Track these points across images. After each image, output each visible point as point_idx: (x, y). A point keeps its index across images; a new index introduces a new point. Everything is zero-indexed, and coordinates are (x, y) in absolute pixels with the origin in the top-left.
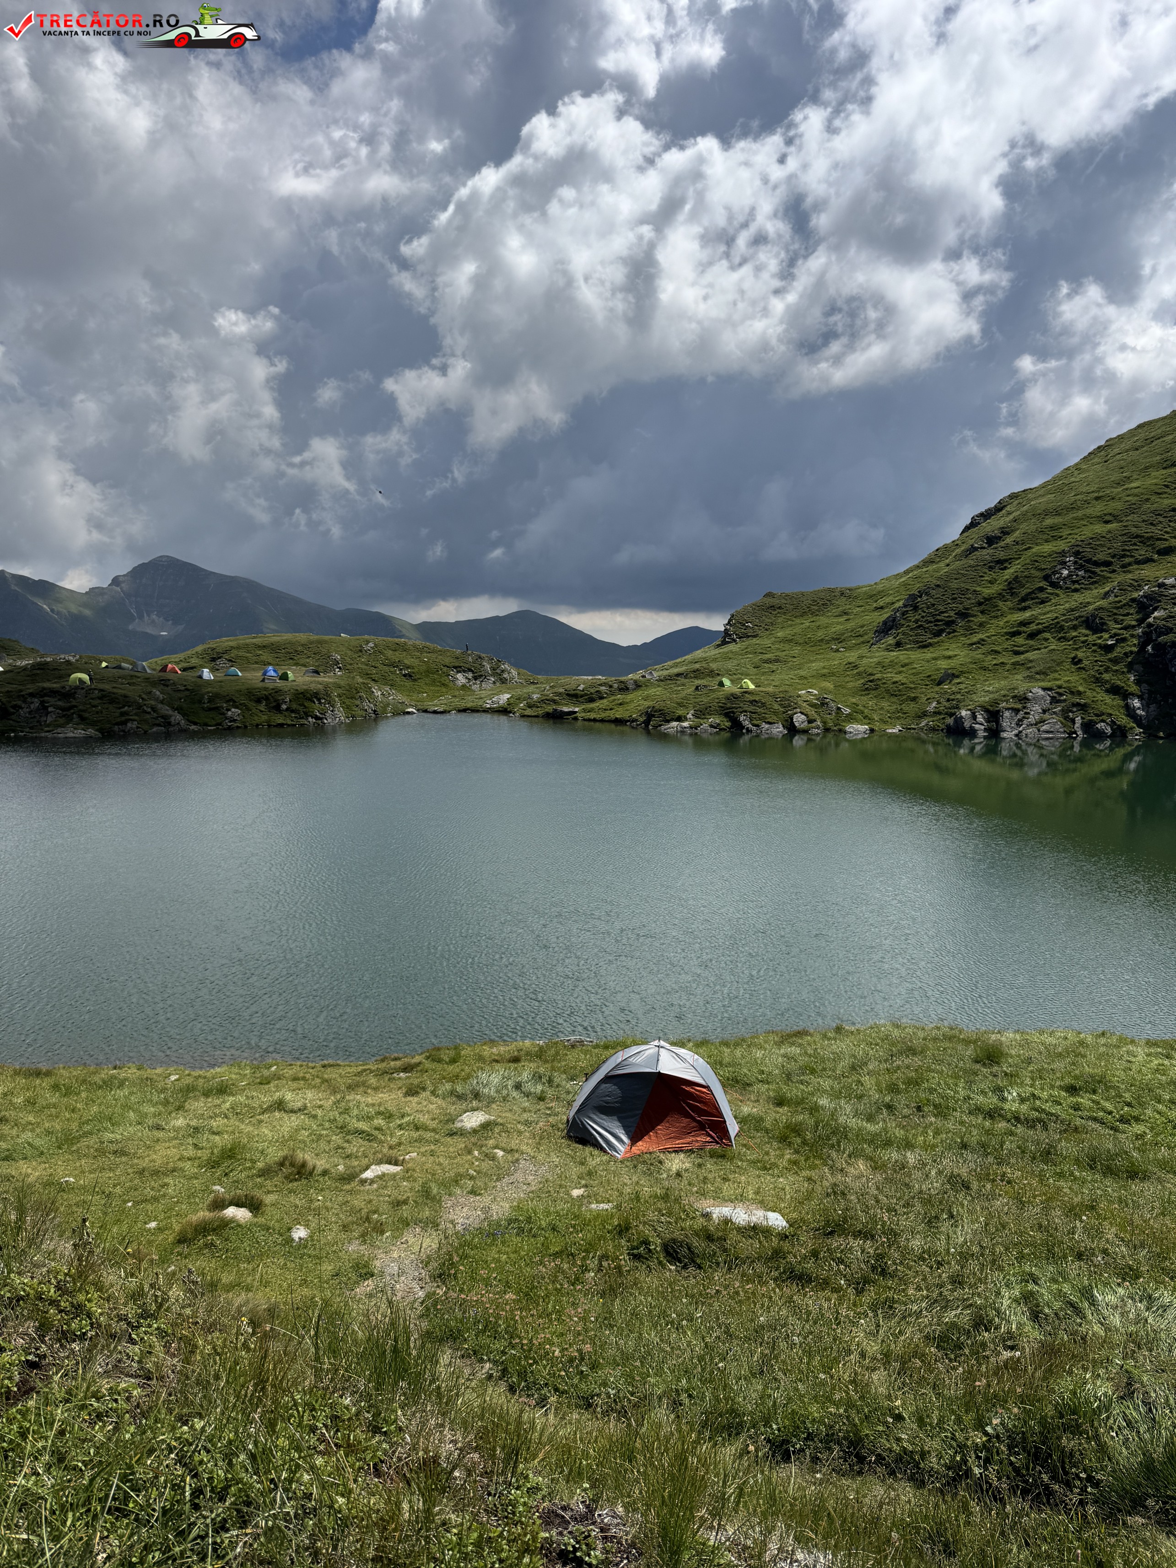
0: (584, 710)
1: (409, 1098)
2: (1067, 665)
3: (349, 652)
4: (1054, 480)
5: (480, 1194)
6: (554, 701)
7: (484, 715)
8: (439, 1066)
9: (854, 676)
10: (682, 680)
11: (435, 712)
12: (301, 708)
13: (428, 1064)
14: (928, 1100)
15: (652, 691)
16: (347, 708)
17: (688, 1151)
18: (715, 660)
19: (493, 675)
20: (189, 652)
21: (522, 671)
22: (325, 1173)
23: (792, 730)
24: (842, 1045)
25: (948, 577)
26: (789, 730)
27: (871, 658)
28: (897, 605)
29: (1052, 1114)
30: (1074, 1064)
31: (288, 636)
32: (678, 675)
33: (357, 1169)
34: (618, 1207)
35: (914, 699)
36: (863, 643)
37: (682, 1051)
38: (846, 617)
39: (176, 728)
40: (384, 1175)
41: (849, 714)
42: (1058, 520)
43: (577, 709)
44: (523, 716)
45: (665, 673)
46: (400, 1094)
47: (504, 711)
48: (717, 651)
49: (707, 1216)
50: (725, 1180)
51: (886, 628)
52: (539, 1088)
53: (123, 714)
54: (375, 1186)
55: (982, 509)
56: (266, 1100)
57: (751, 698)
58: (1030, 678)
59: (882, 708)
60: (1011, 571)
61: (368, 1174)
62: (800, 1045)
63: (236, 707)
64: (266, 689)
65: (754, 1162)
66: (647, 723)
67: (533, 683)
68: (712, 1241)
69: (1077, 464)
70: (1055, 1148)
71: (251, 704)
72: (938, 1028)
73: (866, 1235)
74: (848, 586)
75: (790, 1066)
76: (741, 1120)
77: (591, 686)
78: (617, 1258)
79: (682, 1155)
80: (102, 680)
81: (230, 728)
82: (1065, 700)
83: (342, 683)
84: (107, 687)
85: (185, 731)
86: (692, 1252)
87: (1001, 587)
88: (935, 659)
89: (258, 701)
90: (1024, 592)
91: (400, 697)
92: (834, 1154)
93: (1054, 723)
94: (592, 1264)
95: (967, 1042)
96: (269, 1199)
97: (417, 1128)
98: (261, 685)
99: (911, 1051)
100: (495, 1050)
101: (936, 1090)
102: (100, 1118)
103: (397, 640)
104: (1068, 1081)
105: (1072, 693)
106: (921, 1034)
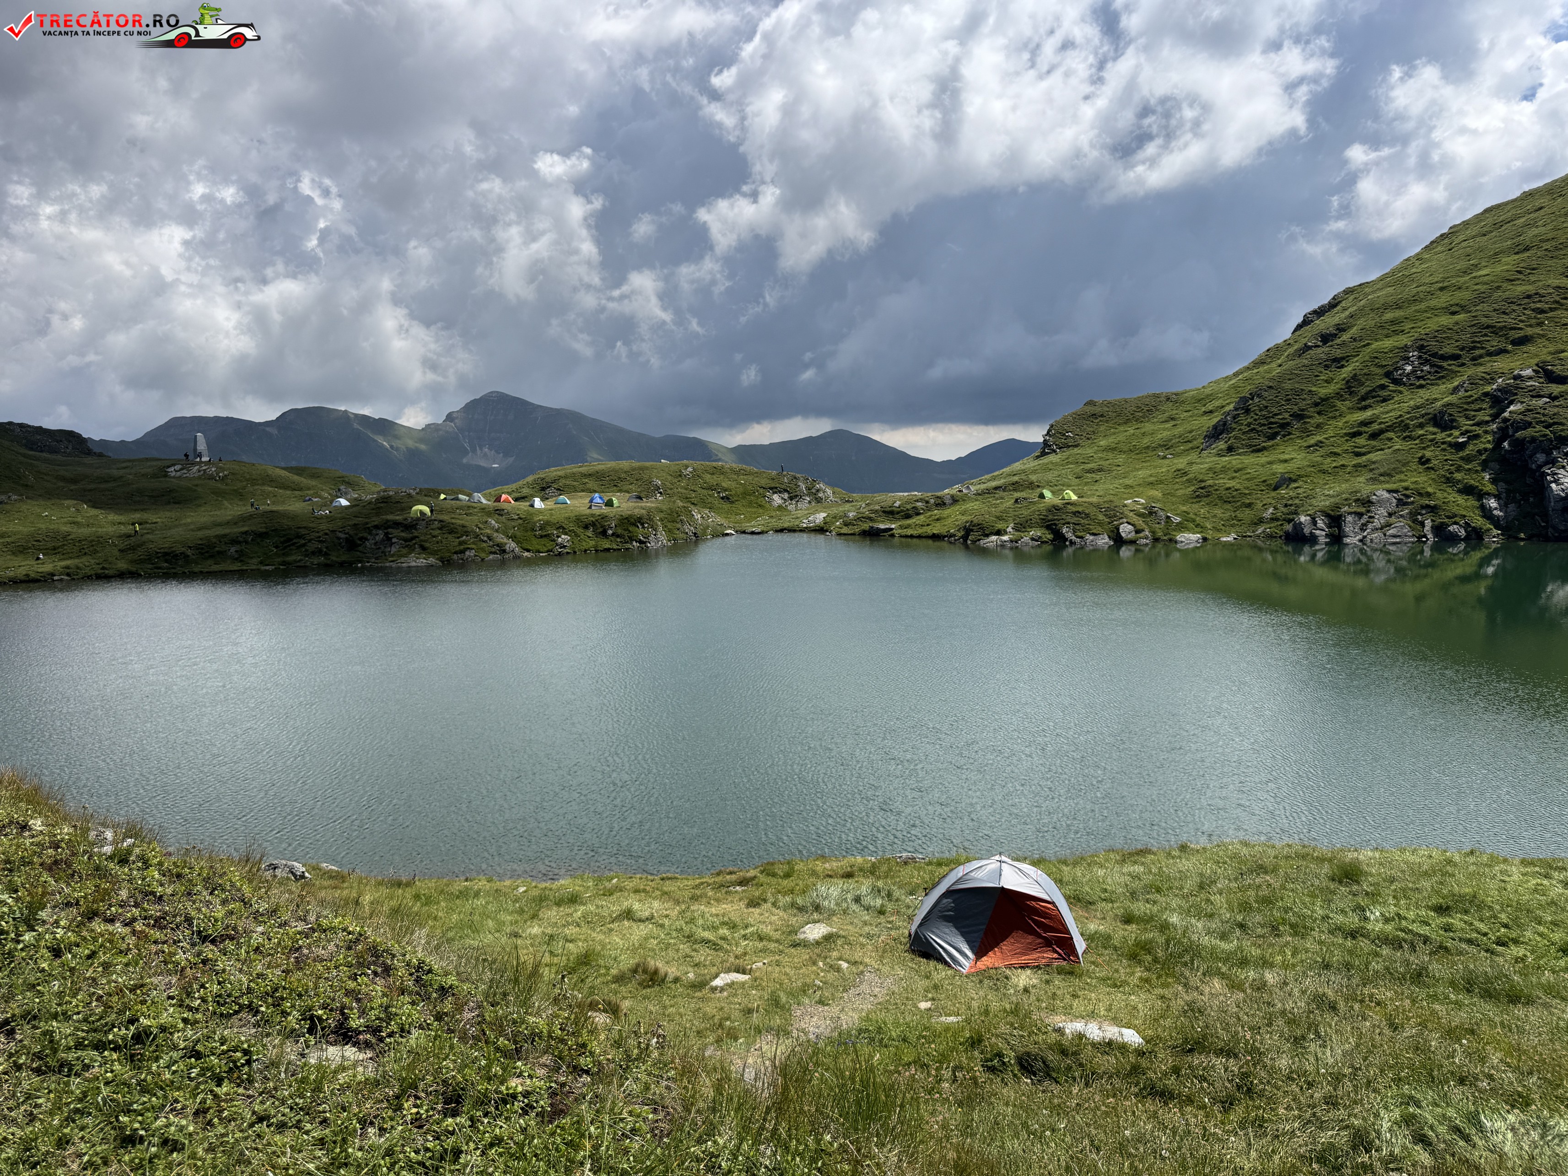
0: (901, 527)
1: (751, 910)
2: (1414, 466)
3: (669, 478)
4: (1393, 273)
5: (828, 1005)
6: (871, 519)
7: (801, 534)
8: (774, 881)
9: (1183, 483)
10: (1001, 493)
11: (753, 533)
12: (626, 533)
13: (763, 878)
14: (1283, 919)
15: (969, 505)
16: (669, 531)
17: (1034, 967)
18: (1034, 472)
19: (809, 495)
20: (521, 483)
21: (837, 489)
22: (676, 980)
23: (1119, 541)
24: (1186, 864)
25: (1281, 378)
26: (1115, 541)
27: (1201, 464)
28: (1227, 409)
29: (1420, 935)
30: (1441, 883)
31: (612, 464)
32: (996, 488)
33: (708, 977)
34: (968, 1021)
35: (1249, 505)
36: (1192, 448)
37: (1025, 867)
38: (1173, 423)
39: (511, 555)
40: (733, 983)
41: (1180, 523)
42: (1398, 314)
43: (893, 526)
44: (839, 534)
45: (983, 486)
46: (742, 905)
47: (821, 530)
48: (1037, 462)
49: (1060, 1031)
50: (1075, 996)
51: (1216, 433)
52: (879, 902)
53: (460, 543)
54: (725, 994)
55: (1315, 306)
56: (616, 909)
57: (1074, 509)
58: (1373, 480)
59: (1215, 516)
60: (1350, 369)
61: (718, 982)
62: (1143, 864)
63: (566, 534)
64: (593, 515)
65: (1104, 980)
66: (965, 538)
67: (848, 501)
68: (1067, 1055)
69: (1418, 254)
70: (1426, 969)
71: (580, 531)
72: (1289, 846)
73: (1228, 1053)
74: (1174, 390)
75: (1136, 885)
76: (1089, 938)
77: (908, 503)
78: (972, 1069)
79: (1029, 972)
80: (441, 511)
81: (560, 554)
82: (1413, 503)
83: (664, 508)
84: (445, 517)
85: (517, 557)
86: (1047, 1066)
87: (1338, 386)
88: (1270, 463)
89: (586, 527)
90: (1363, 391)
91: (719, 520)
92: (1187, 973)
93: (1401, 526)
94: (947, 1074)
95: (1321, 860)
96: (626, 1005)
97: (761, 939)
98: (588, 511)
99: (1262, 869)
100: (827, 865)
101: (1291, 909)
102: (460, 926)
103: (714, 464)
104: (1434, 901)
105: (1420, 494)
106: (1272, 852)
